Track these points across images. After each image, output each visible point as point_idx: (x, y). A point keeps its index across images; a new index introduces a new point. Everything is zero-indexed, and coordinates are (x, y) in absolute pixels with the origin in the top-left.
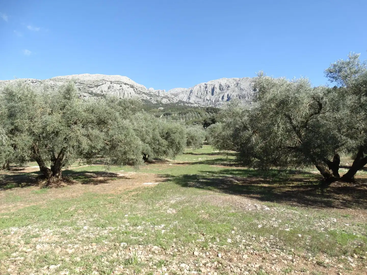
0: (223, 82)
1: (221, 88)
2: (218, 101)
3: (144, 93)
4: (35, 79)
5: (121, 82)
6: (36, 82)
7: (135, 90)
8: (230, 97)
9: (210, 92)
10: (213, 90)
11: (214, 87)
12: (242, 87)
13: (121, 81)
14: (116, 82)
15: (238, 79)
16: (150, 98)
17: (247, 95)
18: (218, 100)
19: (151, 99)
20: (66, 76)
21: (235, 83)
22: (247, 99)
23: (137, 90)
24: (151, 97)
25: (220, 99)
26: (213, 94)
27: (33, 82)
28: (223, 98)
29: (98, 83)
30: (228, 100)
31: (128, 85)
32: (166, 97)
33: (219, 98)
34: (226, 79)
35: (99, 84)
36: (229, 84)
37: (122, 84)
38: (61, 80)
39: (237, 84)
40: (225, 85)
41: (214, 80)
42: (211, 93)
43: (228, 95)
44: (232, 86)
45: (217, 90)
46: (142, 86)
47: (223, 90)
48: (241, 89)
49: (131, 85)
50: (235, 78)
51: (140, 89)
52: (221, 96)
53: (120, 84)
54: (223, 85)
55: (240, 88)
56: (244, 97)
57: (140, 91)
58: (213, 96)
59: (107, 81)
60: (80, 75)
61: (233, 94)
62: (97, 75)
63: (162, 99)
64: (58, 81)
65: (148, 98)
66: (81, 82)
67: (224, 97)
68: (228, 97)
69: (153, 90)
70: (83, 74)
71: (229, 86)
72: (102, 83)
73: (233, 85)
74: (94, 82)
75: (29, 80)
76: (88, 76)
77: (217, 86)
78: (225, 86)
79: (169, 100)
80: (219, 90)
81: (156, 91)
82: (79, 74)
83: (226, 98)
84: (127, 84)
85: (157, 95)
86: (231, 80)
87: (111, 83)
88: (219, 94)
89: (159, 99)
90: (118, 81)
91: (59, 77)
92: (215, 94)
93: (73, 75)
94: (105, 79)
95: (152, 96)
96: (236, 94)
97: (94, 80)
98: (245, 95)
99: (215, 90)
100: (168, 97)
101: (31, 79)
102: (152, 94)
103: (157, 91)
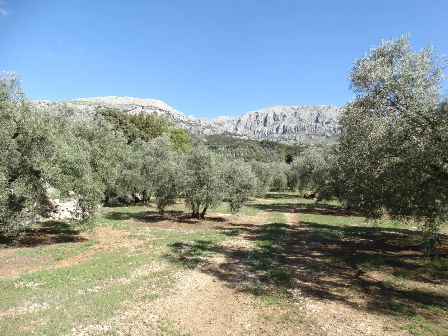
0: (279, 110)
1: (275, 118)
2: (272, 134)
3: (182, 121)
4: (51, 102)
5: (155, 107)
6: (52, 105)
7: (172, 117)
8: (286, 129)
9: (261, 122)
10: (266, 120)
11: (267, 116)
12: (301, 117)
13: (155, 105)
14: (149, 108)
15: (296, 107)
16: (189, 128)
17: (307, 127)
18: (271, 132)
19: (191, 128)
20: (89, 98)
21: (293, 112)
22: (307, 131)
23: (174, 117)
24: (191, 127)
25: (274, 131)
26: (265, 125)
27: (48, 105)
28: (277, 130)
29: (127, 107)
30: (283, 133)
31: (164, 111)
32: (210, 127)
33: (273, 129)
34: (282, 106)
35: (128, 109)
36: (285, 113)
37: (156, 109)
38: (83, 103)
39: (296, 113)
40: (280, 114)
41: (267, 108)
42: (263, 123)
43: (284, 126)
44: (289, 116)
45: (271, 120)
46: (180, 113)
47: (278, 120)
48: (301, 120)
49: (166, 111)
50: (292, 106)
51: (177, 116)
52: (276, 127)
53: (153, 110)
54: (278, 114)
55: (299, 118)
56: (303, 129)
57: (177, 119)
58: (266, 128)
59: (138, 106)
60: (105, 98)
61: (291, 125)
62: (126, 97)
63: (204, 129)
64: (79, 104)
65: (188, 127)
66: (107, 106)
67: (279, 129)
68: (284, 129)
69: (192, 118)
70: (109, 97)
71: (285, 116)
72: (132, 108)
73: (290, 114)
74: (122, 107)
75: (44, 102)
76: (115, 99)
77: (271, 115)
78: (281, 116)
79: (213, 131)
80: (273, 120)
81: (196, 119)
82: (104, 96)
83: (281, 131)
84: (162, 110)
85: (198, 124)
86: (288, 108)
87: (143, 108)
88: (273, 125)
89: (200, 129)
90: (151, 106)
91: (80, 99)
92: (268, 125)
93: (97, 98)
94: (136, 103)
95: (192, 125)
96: (294, 125)
97: (122, 104)
98: (305, 127)
99: (268, 120)
100: (212, 127)
101: (46, 101)
102: (192, 123)
103: (198, 118)
